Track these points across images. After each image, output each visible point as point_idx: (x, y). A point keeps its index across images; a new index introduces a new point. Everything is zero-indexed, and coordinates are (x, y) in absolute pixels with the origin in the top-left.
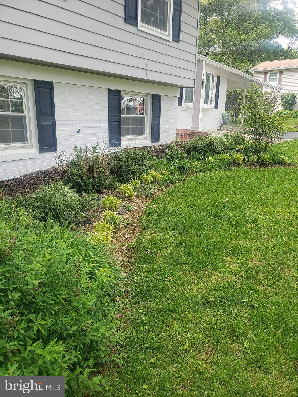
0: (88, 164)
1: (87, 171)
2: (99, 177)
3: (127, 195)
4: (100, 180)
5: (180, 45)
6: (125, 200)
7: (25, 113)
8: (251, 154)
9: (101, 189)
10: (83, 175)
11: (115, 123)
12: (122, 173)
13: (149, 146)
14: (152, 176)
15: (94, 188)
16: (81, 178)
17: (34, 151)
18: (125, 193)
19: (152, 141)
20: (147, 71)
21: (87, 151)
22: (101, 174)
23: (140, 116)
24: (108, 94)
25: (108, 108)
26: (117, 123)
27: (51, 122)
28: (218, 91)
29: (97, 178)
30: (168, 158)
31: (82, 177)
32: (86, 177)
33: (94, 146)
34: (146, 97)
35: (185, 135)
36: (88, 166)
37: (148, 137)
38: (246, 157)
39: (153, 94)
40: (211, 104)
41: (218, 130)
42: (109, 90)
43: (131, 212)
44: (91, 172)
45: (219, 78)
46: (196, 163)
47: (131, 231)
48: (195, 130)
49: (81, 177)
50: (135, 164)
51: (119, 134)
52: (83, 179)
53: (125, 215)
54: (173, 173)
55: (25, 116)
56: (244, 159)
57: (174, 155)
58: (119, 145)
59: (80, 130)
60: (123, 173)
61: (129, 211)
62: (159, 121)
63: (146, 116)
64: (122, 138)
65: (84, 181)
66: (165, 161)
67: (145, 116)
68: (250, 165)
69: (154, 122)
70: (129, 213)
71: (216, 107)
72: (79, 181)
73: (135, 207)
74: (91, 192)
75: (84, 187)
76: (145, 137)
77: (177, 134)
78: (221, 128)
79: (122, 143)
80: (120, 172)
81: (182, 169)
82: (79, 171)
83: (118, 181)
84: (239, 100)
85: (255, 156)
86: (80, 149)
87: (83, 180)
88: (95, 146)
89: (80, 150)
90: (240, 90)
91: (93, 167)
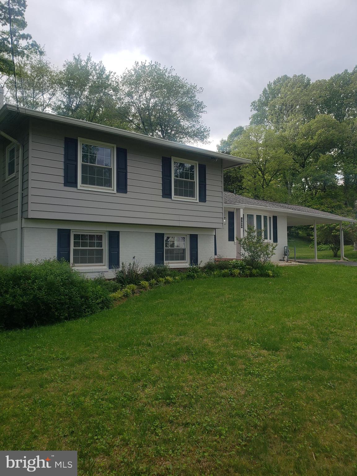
5: (207, 203)
7: (103, 248)
10: (125, 277)
11: (161, 252)
13: (188, 268)
17: (106, 268)
19: (191, 264)
20: (180, 221)
24: (154, 235)
25: (155, 244)
27: (117, 252)
28: (277, 228)
31: (123, 278)
34: (186, 236)
37: (188, 262)
39: (190, 234)
40: (270, 239)
41: (280, 260)
42: (155, 233)
45: (275, 218)
55: (103, 249)
59: (135, 256)
63: (186, 248)
71: (276, 241)
76: (186, 261)
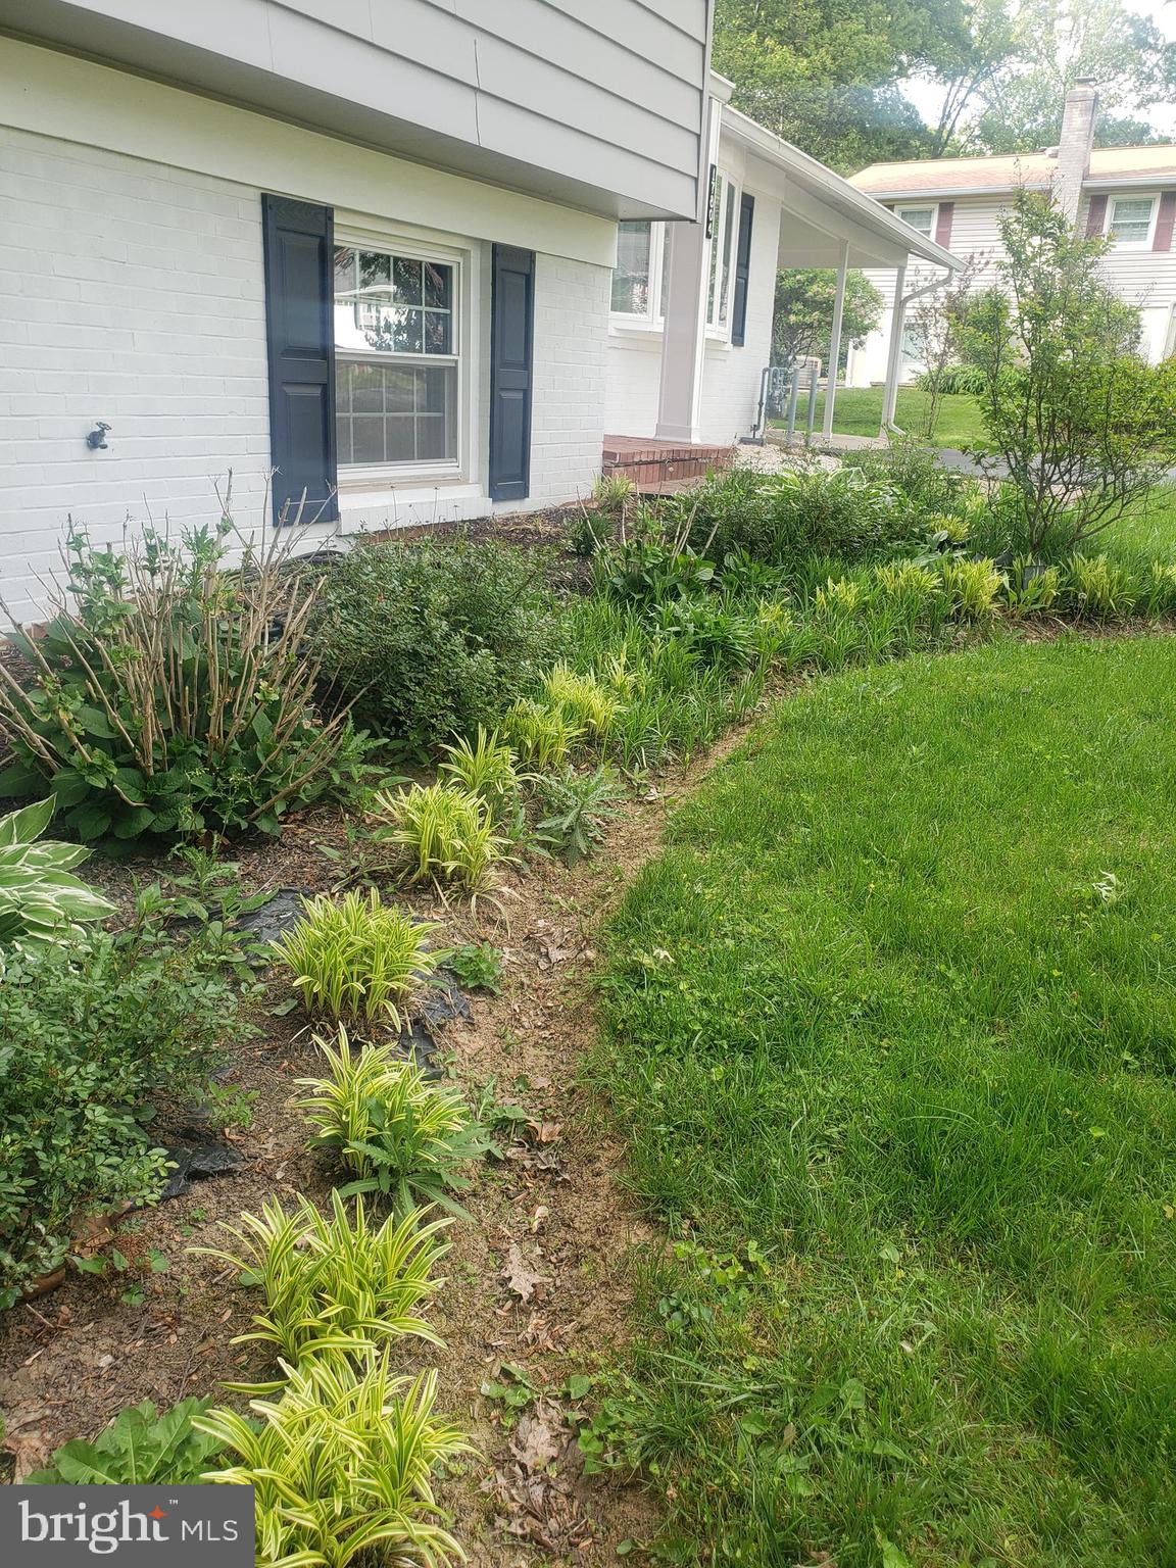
0: (167, 656)
1: (160, 704)
2: (248, 738)
3: (451, 865)
4: (255, 765)
6: (437, 898)
8: (1028, 564)
9: (264, 826)
10: (138, 734)
11: (305, 391)
12: (391, 703)
13: (483, 519)
14: (570, 712)
15: (213, 824)
16: (122, 758)
18: (436, 848)
19: (496, 492)
20: (482, 100)
21: (151, 561)
22: (261, 724)
23: (428, 356)
24: (259, 218)
25: (267, 302)
26: (317, 392)
28: (747, 267)
29: (236, 746)
30: (615, 591)
31: (129, 751)
32: (154, 743)
33: (200, 530)
34: (460, 260)
35: (640, 463)
36: (167, 670)
37: (473, 475)
38: (1006, 579)
39: (495, 246)
40: (722, 323)
41: (744, 441)
42: (264, 197)
43: (492, 994)
44: (191, 705)
45: (748, 203)
46: (772, 615)
47: (541, 1211)
48: (679, 440)
49: (116, 747)
50: (470, 643)
51: (327, 452)
52: (133, 764)
53: (463, 1037)
54: (670, 683)
56: (1002, 591)
57: (648, 572)
58: (332, 515)
59: (104, 427)
60: (398, 702)
61: (479, 989)
62: (524, 387)
63: (460, 359)
64: (345, 473)
65: (146, 778)
66: (605, 608)
67: (456, 361)
68: (1027, 617)
69: (505, 395)
70: (481, 1004)
71: (738, 337)
72: (110, 783)
73: (507, 950)
74: (196, 856)
75: (147, 820)
76: (459, 470)
77: (607, 455)
78: (758, 435)
79: (344, 503)
80: (375, 693)
81: (713, 651)
82: (100, 705)
83: (371, 758)
84: (793, 318)
85: (1051, 575)
86: (106, 559)
87: (133, 773)
88: (205, 527)
89: (108, 568)
90: (798, 277)
91: (204, 672)
